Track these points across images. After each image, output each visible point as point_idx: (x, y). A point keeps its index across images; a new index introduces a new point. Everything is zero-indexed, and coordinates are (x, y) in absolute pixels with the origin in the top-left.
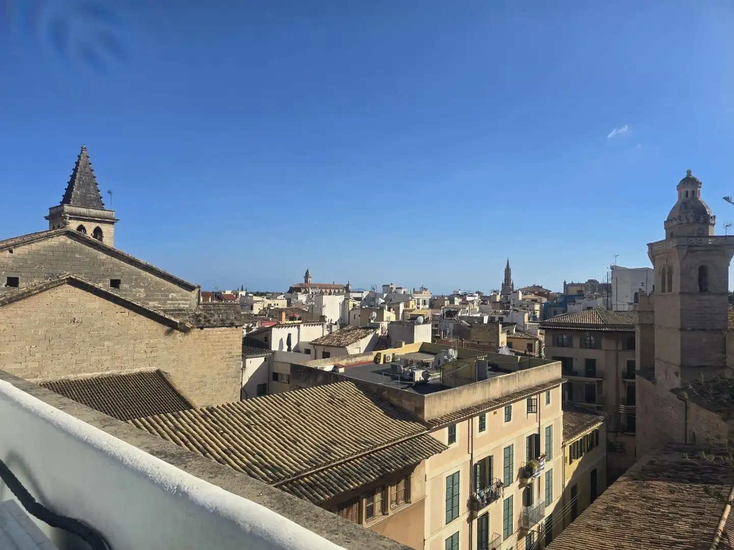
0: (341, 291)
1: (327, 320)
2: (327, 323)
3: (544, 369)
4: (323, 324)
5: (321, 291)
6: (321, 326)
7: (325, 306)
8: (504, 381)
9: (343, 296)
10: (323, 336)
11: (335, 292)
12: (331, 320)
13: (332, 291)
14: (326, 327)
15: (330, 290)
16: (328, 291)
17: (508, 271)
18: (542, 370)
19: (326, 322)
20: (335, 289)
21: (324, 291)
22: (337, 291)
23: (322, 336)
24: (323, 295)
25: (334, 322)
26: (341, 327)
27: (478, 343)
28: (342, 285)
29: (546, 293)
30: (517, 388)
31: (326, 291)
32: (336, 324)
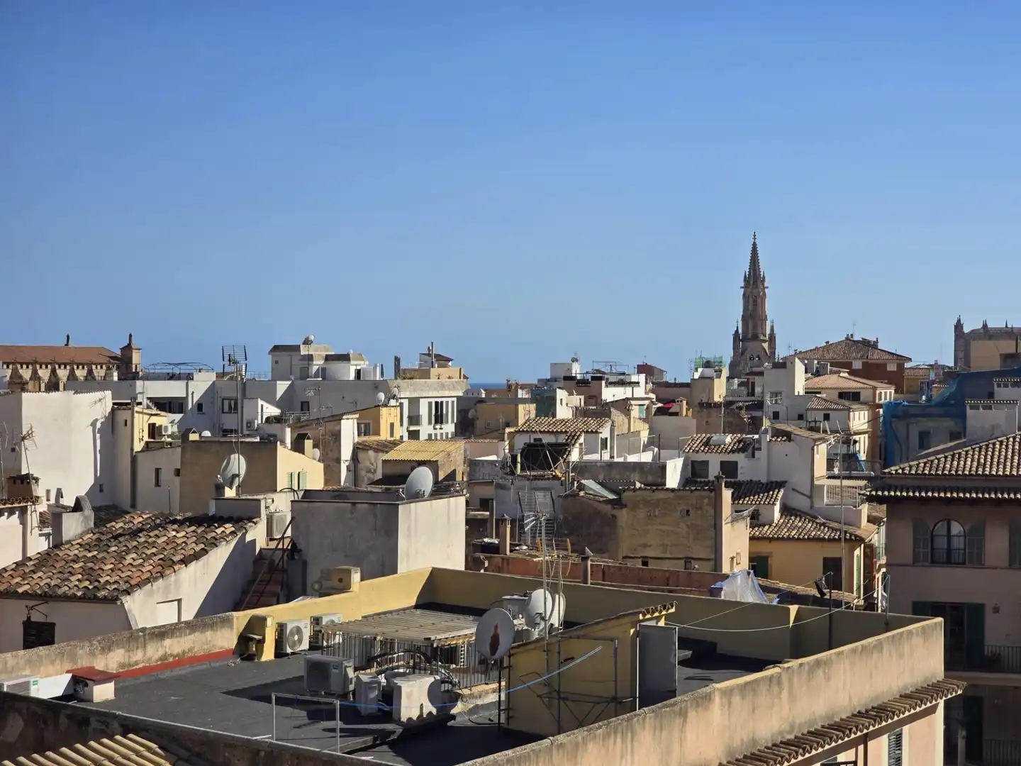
0: (99, 372)
1: (39, 491)
2: (42, 507)
3: (881, 651)
4: (23, 511)
5: (15, 374)
6: (15, 518)
7: (30, 434)
8: (736, 699)
9: (108, 393)
10: (26, 559)
11: (72, 376)
12: (59, 494)
13: (63, 374)
14: (35, 523)
15: (54, 372)
16: (44, 373)
17: (754, 283)
18: (875, 656)
19: (35, 500)
20: (71, 364)
21: (26, 373)
22: (81, 373)
23: (20, 558)
24: (23, 390)
25: (69, 501)
26: (99, 522)
27: (645, 564)
28: (100, 351)
29: (892, 367)
30: (786, 726)
31: (35, 376)
32: (78, 507)
